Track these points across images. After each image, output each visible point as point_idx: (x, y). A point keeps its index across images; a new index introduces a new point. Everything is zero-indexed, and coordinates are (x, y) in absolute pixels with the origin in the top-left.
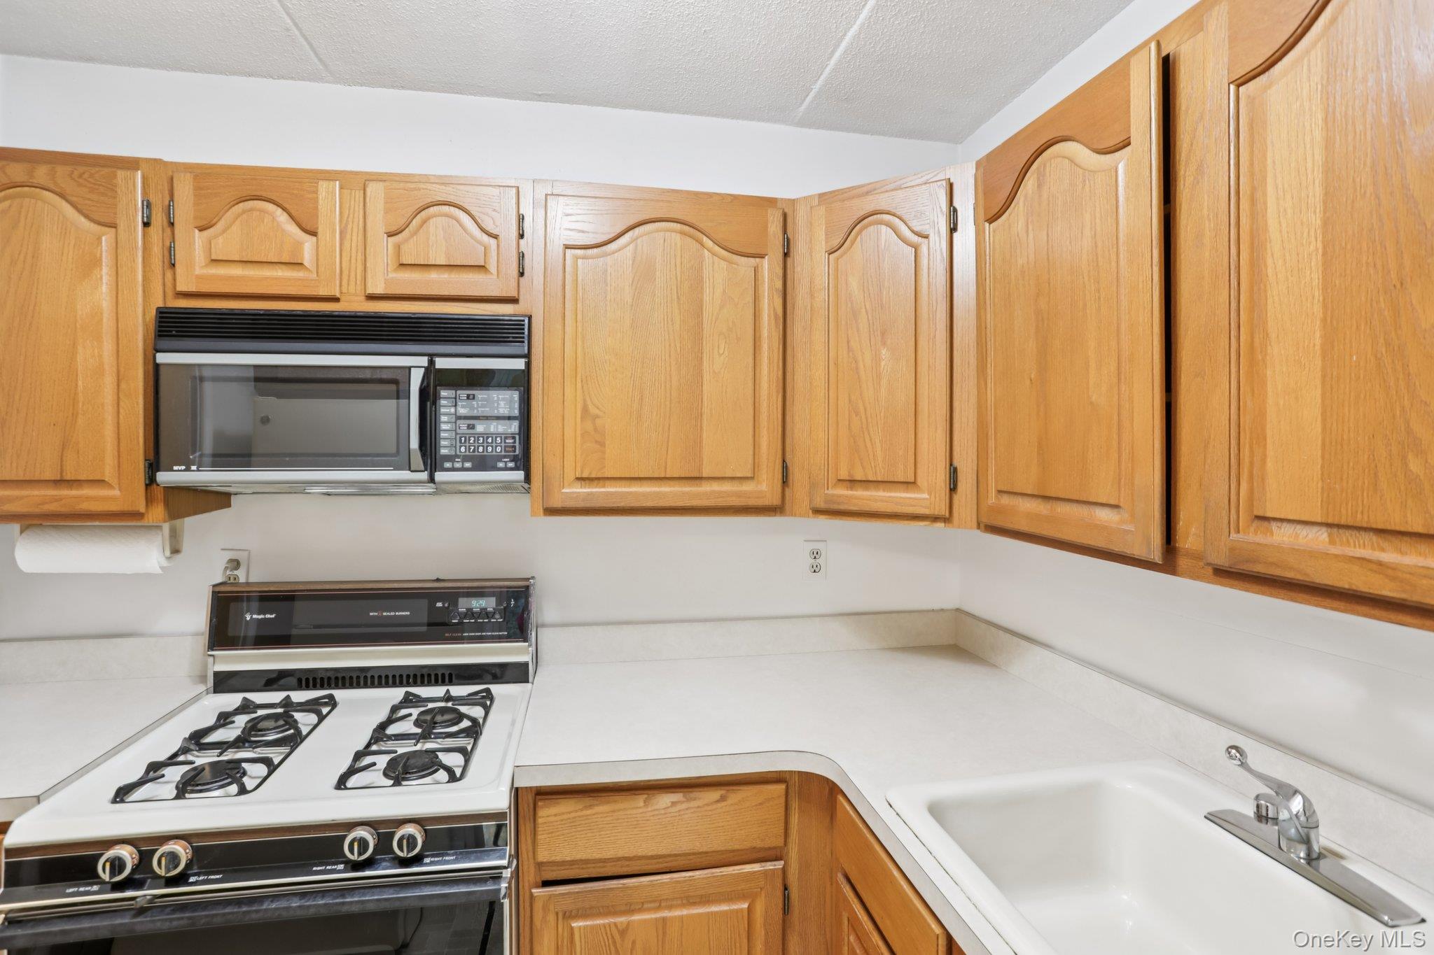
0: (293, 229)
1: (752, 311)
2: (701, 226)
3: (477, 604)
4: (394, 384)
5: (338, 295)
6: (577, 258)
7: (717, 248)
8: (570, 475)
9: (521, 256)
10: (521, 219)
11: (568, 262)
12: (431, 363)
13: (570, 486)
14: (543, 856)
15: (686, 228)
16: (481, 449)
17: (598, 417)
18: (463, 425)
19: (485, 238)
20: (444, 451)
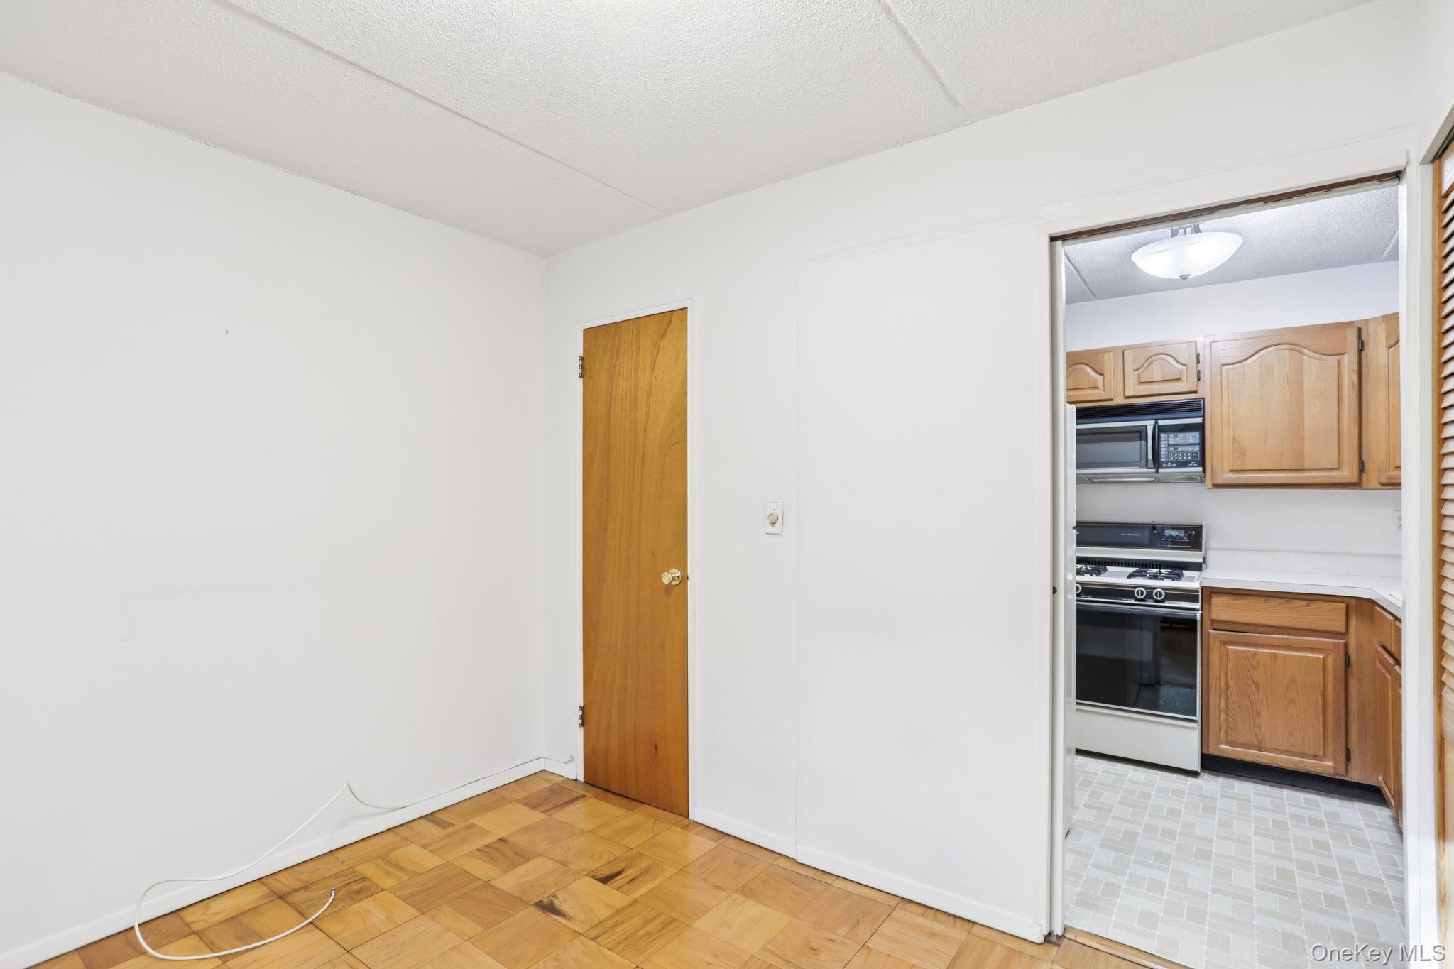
0: (1093, 374)
1: (1336, 383)
2: (1302, 344)
3: (1174, 533)
4: (1140, 434)
5: (1112, 398)
6: (1228, 370)
7: (1312, 354)
8: (1227, 468)
9: (1199, 372)
10: (1198, 355)
11: (1223, 372)
12: (1156, 422)
13: (1226, 474)
14: (1214, 616)
15: (1293, 347)
16: (1180, 458)
17: (1240, 442)
18: (1172, 449)
19: (1180, 367)
20: (1163, 460)
